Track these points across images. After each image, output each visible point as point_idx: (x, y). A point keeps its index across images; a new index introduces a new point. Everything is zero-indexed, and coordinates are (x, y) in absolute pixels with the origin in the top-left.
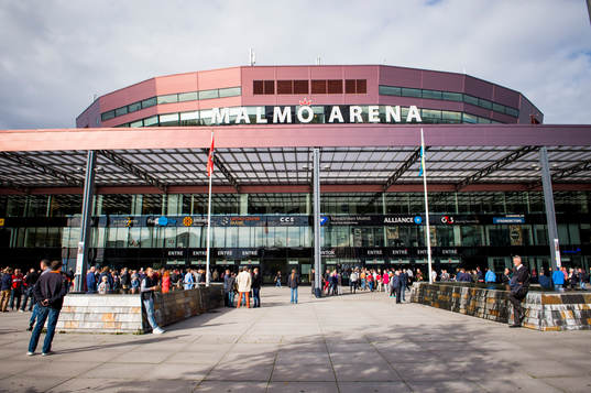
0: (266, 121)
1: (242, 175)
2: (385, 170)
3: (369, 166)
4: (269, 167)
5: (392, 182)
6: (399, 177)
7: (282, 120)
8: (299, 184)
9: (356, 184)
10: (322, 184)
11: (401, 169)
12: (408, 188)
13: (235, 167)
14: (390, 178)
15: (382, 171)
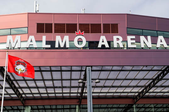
0: (49, 46)
1: (27, 91)
2: (137, 86)
3: (126, 83)
4: (49, 84)
5: (141, 96)
6: (147, 92)
7: (62, 46)
8: (71, 98)
9: (113, 98)
10: (94, 98)
11: (149, 85)
12: (153, 101)
13: (23, 84)
14: (139, 93)
15: (134, 87)
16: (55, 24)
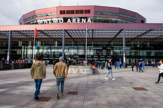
16: (67, 11)
